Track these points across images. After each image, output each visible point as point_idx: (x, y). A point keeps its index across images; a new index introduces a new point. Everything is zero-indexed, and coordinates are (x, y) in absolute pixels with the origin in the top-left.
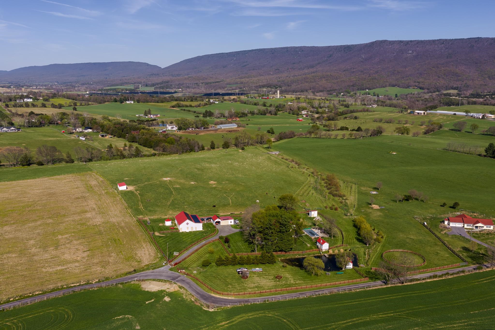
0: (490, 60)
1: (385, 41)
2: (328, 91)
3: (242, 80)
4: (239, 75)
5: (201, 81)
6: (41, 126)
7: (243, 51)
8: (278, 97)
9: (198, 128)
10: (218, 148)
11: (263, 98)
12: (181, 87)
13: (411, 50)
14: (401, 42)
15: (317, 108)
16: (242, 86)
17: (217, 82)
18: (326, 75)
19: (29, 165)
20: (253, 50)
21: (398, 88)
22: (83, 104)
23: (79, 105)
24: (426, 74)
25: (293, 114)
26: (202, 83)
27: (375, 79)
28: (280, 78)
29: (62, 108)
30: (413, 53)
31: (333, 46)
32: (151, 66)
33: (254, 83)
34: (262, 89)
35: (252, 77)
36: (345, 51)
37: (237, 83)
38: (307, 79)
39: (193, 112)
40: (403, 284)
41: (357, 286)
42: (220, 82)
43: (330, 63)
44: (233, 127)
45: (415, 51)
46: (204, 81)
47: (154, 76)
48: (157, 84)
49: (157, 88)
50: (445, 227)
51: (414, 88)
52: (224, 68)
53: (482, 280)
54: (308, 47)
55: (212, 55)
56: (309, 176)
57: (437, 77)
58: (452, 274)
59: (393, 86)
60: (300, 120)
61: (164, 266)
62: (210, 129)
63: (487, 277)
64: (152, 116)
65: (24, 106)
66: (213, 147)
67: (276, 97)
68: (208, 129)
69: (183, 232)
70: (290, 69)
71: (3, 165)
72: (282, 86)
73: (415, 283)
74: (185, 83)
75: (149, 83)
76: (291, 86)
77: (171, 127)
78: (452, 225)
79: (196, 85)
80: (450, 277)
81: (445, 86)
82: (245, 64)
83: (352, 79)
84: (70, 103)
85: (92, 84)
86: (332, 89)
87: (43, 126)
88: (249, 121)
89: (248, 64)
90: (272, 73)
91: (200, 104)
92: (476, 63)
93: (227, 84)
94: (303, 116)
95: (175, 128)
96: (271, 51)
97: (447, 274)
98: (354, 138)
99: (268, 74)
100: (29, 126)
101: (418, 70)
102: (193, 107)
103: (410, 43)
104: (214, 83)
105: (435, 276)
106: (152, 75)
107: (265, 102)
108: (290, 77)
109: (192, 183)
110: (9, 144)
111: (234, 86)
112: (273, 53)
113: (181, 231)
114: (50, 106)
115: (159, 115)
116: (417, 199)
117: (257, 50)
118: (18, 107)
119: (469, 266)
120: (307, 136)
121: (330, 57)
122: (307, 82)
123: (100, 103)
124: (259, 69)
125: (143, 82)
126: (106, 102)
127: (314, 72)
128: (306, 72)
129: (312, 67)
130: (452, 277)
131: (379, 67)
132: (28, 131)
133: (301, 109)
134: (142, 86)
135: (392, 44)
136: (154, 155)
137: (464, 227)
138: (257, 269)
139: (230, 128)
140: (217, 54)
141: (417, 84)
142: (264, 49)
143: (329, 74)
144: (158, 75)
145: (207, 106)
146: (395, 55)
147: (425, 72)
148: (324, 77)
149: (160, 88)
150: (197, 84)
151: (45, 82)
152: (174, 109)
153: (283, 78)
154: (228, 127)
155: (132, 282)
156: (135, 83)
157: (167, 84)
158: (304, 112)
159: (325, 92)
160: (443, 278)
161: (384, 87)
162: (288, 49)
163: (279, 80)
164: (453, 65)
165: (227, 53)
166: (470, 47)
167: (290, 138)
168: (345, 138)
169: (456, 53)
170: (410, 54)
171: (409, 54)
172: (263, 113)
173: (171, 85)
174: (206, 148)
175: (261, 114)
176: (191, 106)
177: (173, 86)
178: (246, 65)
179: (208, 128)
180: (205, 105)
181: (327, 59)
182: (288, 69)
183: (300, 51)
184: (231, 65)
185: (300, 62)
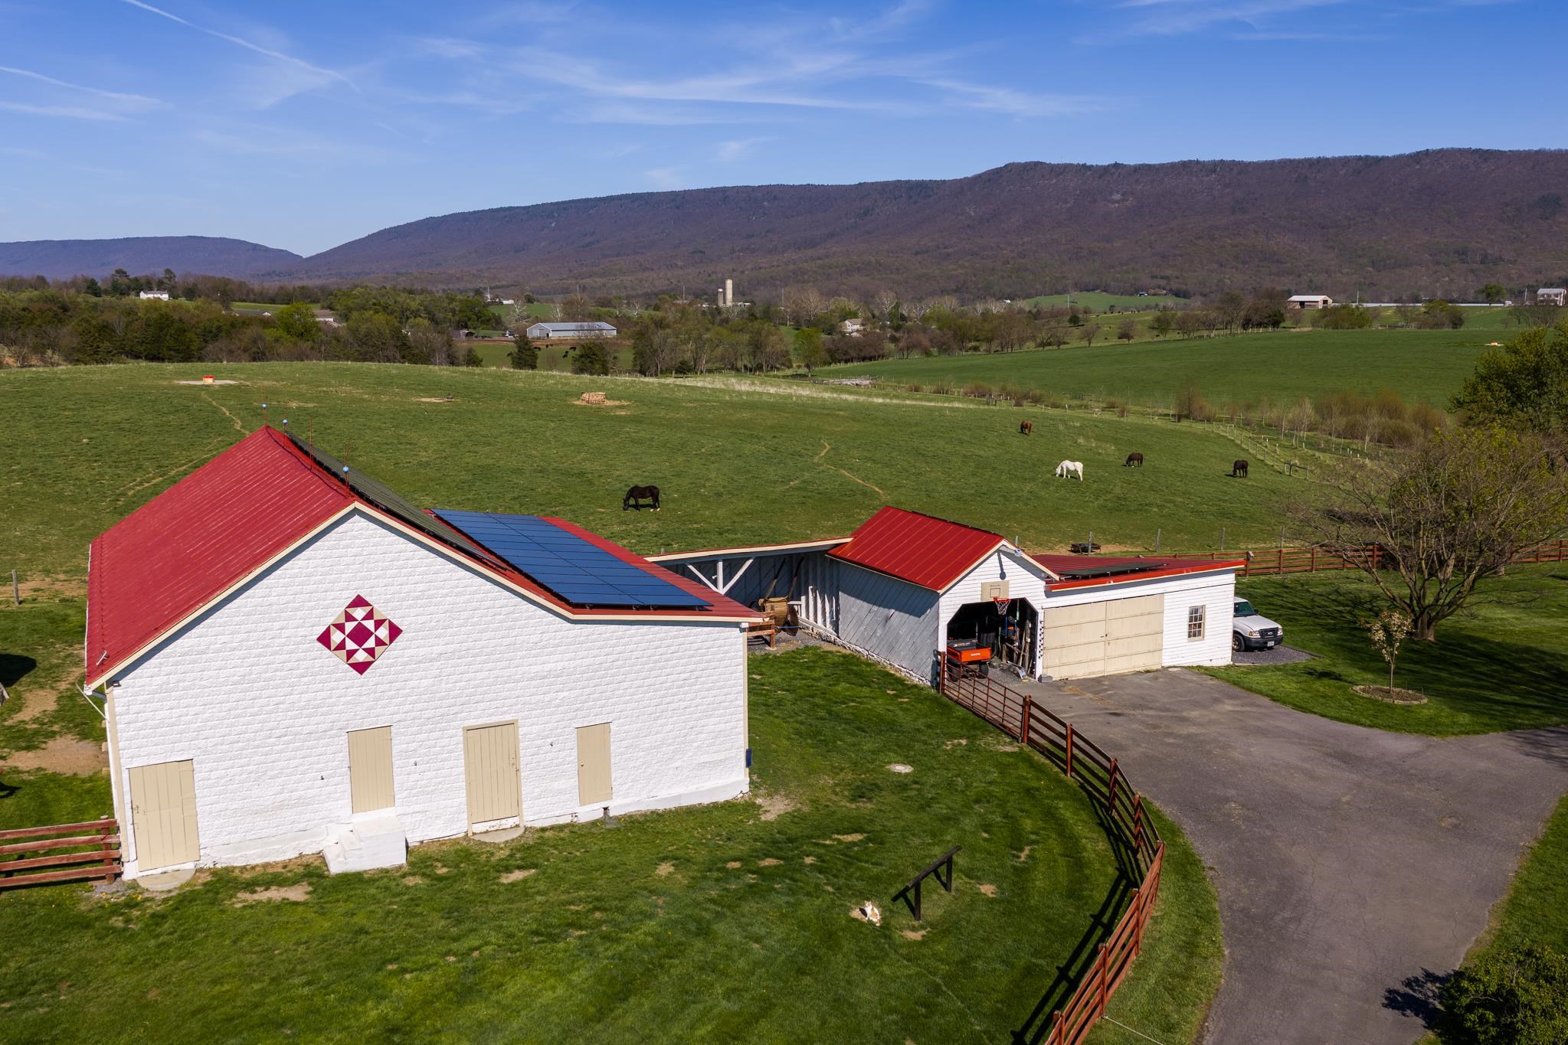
0: (1362, 217)
1: (1037, 164)
3: (582, 281)
4: (571, 271)
7: (579, 201)
13: (1118, 192)
14: (1085, 167)
18: (863, 264)
20: (611, 199)
21: (1104, 293)
24: (1181, 256)
27: (1026, 270)
28: (710, 275)
30: (1123, 200)
31: (873, 183)
33: (625, 288)
35: (615, 276)
36: (910, 197)
38: (803, 274)
43: (869, 232)
44: (598, 334)
45: (1132, 193)
51: (1154, 295)
52: (516, 251)
54: (793, 186)
55: (475, 212)
57: (1216, 266)
59: (1088, 291)
62: (497, 338)
68: (487, 339)
70: (741, 249)
81: (1250, 287)
82: (589, 239)
83: (953, 270)
89: (598, 241)
90: (681, 263)
92: (1324, 228)
96: (673, 200)
99: (667, 266)
101: (1151, 247)
103: (1113, 170)
108: (743, 272)
112: (678, 208)
117: (626, 197)
121: (865, 214)
124: (636, 253)
127: (820, 258)
128: (795, 257)
129: (812, 244)
131: (1026, 240)
135: (1058, 175)
140: (491, 211)
141: (1163, 283)
142: (650, 195)
143: (872, 261)
146: (1069, 205)
147: (1178, 252)
153: (719, 275)
154: (575, 334)
161: (1058, 293)
162: (728, 193)
164: (1256, 232)
165: (525, 208)
166: (1296, 181)
169: (1256, 199)
170: (1118, 202)
171: (1114, 202)
178: (590, 244)
179: (489, 337)
181: (855, 223)
182: (733, 251)
183: (768, 201)
184: (543, 244)
185: (768, 231)
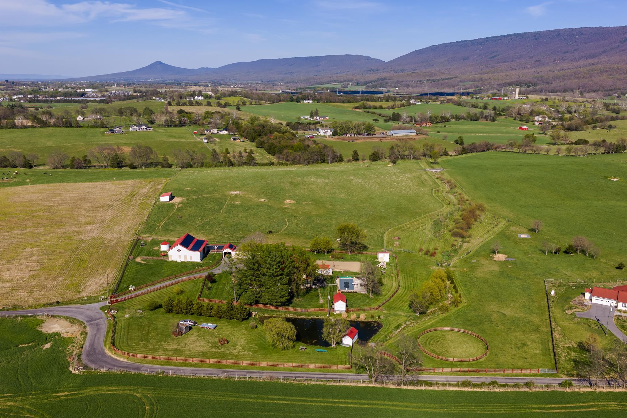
2: (605, 91)
3: (483, 76)
4: (481, 70)
5: (427, 78)
6: (181, 126)
8: (517, 97)
9: (359, 134)
10: (363, 160)
11: (492, 99)
12: (399, 85)
15: (563, 113)
16: (480, 84)
17: (450, 79)
18: (610, 68)
19: (120, 167)
20: (508, 36)
22: (253, 104)
23: (249, 104)
25: (520, 121)
26: (428, 80)
28: (538, 73)
29: (227, 107)
32: (372, 59)
33: (498, 79)
34: (507, 88)
35: (499, 72)
37: (474, 80)
38: (579, 74)
39: (378, 114)
40: (399, 387)
41: (323, 376)
42: (453, 78)
43: (623, 50)
44: (410, 134)
46: (431, 78)
47: (372, 72)
48: (371, 82)
49: (369, 87)
50: (582, 304)
52: (464, 60)
53: (554, 406)
54: (592, 28)
55: (451, 43)
56: (449, 204)
58: (504, 386)
60: (523, 129)
61: (100, 301)
62: (377, 136)
63: (568, 403)
64: (318, 118)
65: (188, 104)
66: (356, 158)
67: (513, 98)
68: (374, 136)
69: (173, 261)
70: (558, 60)
71: (95, 166)
72: (538, 84)
73: (423, 388)
74: (405, 80)
75: (362, 80)
76: (552, 83)
77: (324, 131)
78: (596, 300)
79: (418, 83)
80: (497, 390)
82: (494, 54)
84: (238, 101)
85: (296, 83)
86: (612, 89)
87: (183, 126)
88: (445, 128)
89: (498, 55)
90: (529, 66)
91: (395, 105)
93: (461, 81)
94: (534, 124)
95: (329, 133)
96: (535, 36)
97: (493, 383)
98: (573, 154)
99: (523, 68)
100: (168, 126)
102: (384, 108)
104: (443, 80)
105: (466, 384)
106: (370, 70)
107: (487, 104)
108: (554, 71)
109: (262, 200)
110: (125, 143)
111: (468, 85)
112: (536, 39)
113: (170, 260)
114: (216, 105)
115: (327, 117)
116: (584, 252)
117: (515, 35)
118: (182, 105)
119: (558, 376)
120: (507, 150)
122: (578, 78)
123: (273, 102)
124: (512, 61)
125: (354, 80)
126: (280, 101)
127: (593, 64)
128: (581, 64)
129: (593, 56)
130: (502, 390)
132: (159, 130)
133: (535, 114)
134: (352, 85)
136: (271, 164)
137: (616, 307)
138: (209, 324)
139: (405, 136)
140: (457, 42)
142: (525, 33)
143: (616, 66)
144: (377, 71)
145: (404, 108)
148: (607, 71)
149: (372, 87)
150: (420, 81)
151: (249, 81)
152: (358, 110)
153: (542, 73)
154: (402, 135)
155: (38, 317)
156: (345, 81)
157: (382, 82)
158: (537, 118)
159: (600, 92)
160: (483, 390)
162: (560, 32)
163: (536, 75)
165: (471, 41)
167: (482, 151)
168: (560, 155)
172: (475, 118)
173: (387, 83)
174: (345, 159)
175: (471, 120)
176: (381, 107)
177: (390, 84)
178: (495, 56)
179: (375, 134)
180: (401, 107)
181: (619, 45)
182: (555, 60)
183: (579, 36)
184: (475, 56)
185: (575, 50)
